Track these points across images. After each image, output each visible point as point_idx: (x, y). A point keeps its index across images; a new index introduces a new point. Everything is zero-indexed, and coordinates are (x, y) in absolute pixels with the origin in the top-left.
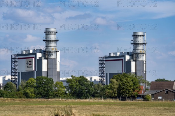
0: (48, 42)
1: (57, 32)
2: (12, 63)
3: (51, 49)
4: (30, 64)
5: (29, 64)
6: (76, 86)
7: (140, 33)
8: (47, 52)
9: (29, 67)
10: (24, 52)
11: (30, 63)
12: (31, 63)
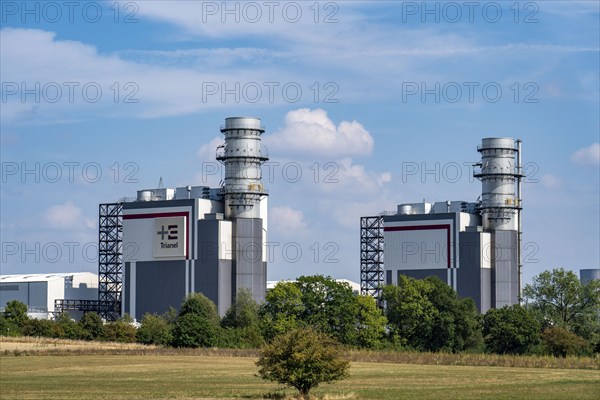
0: (238, 162)
1: (262, 132)
2: (100, 232)
3: (246, 187)
4: (172, 235)
5: (166, 236)
6: (424, 311)
7: (506, 142)
8: (232, 198)
9: (169, 246)
10: (147, 196)
11: (173, 232)
12: (176, 232)
